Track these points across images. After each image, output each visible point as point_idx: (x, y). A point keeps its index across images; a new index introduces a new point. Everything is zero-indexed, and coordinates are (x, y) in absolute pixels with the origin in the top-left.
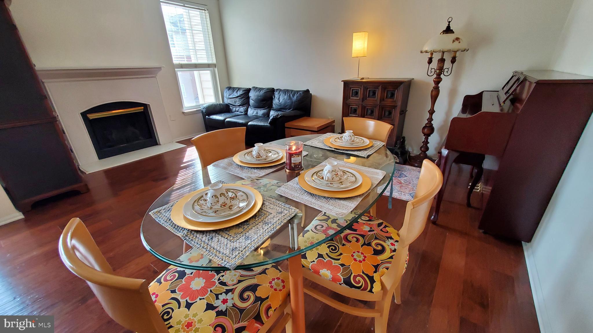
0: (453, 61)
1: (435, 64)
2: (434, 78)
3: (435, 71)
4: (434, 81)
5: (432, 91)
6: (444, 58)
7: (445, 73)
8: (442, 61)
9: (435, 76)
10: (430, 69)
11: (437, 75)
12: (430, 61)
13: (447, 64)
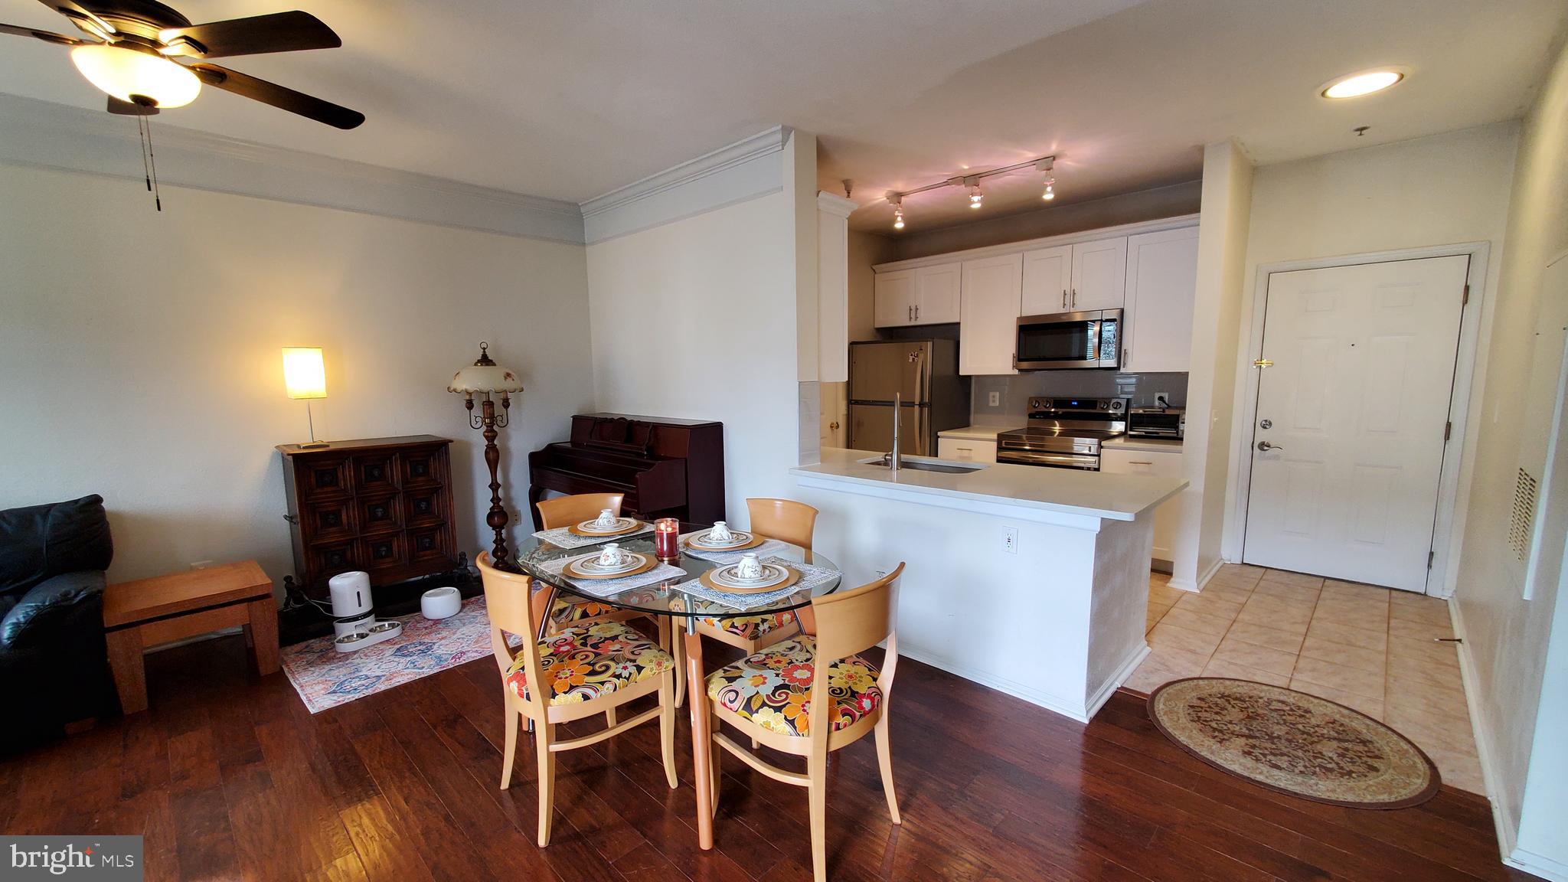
0: (506, 404)
1: (478, 411)
2: (485, 432)
3: (483, 421)
4: (484, 435)
5: (486, 453)
6: (491, 400)
7: (499, 423)
8: (489, 404)
9: (484, 428)
10: (473, 418)
11: (487, 426)
12: (470, 405)
13: (498, 409)
